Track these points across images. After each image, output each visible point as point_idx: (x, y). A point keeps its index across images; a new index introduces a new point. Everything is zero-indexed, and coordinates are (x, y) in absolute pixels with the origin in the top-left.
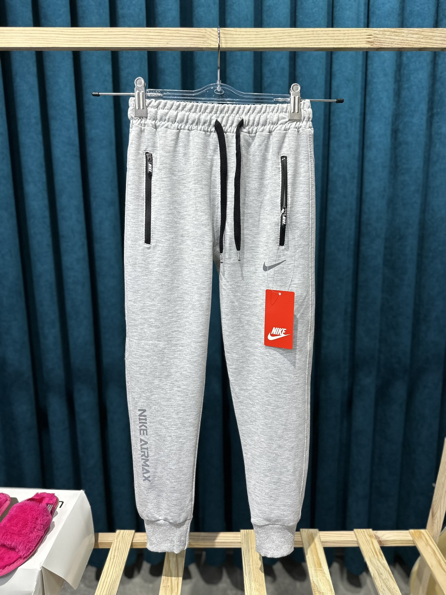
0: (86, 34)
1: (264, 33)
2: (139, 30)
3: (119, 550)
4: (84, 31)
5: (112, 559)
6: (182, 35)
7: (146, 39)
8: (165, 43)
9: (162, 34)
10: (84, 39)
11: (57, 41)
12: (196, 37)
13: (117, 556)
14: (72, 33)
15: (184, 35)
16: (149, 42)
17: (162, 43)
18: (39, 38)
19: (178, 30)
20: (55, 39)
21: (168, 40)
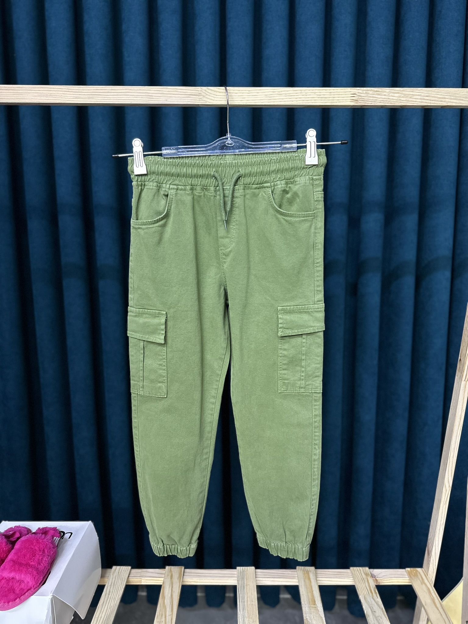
0: (90, 91)
1: (256, 91)
2: (140, 89)
3: (115, 586)
4: (89, 89)
5: (107, 595)
6: (180, 93)
7: (146, 96)
8: (164, 100)
9: (161, 92)
10: (88, 96)
11: (63, 97)
12: (192, 95)
13: (112, 592)
14: (78, 91)
15: (182, 93)
16: (149, 99)
17: (161, 100)
18: (47, 95)
19: (176, 89)
20: (61, 96)
21: (166, 98)
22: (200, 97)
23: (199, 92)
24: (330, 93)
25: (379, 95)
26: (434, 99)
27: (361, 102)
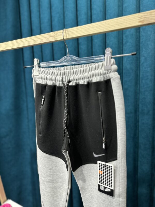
12: (51, 37)
21: (40, 40)
22: (54, 37)
23: (54, 34)
24: (124, 20)
27: (145, 21)
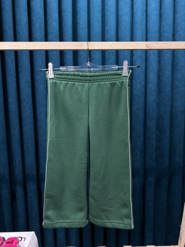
0: (34, 44)
9: (64, 44)
12: (78, 45)
21: (67, 47)
22: (81, 46)
25: (157, 44)
26: (180, 46)
